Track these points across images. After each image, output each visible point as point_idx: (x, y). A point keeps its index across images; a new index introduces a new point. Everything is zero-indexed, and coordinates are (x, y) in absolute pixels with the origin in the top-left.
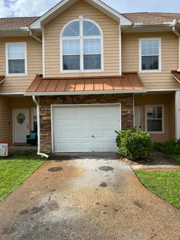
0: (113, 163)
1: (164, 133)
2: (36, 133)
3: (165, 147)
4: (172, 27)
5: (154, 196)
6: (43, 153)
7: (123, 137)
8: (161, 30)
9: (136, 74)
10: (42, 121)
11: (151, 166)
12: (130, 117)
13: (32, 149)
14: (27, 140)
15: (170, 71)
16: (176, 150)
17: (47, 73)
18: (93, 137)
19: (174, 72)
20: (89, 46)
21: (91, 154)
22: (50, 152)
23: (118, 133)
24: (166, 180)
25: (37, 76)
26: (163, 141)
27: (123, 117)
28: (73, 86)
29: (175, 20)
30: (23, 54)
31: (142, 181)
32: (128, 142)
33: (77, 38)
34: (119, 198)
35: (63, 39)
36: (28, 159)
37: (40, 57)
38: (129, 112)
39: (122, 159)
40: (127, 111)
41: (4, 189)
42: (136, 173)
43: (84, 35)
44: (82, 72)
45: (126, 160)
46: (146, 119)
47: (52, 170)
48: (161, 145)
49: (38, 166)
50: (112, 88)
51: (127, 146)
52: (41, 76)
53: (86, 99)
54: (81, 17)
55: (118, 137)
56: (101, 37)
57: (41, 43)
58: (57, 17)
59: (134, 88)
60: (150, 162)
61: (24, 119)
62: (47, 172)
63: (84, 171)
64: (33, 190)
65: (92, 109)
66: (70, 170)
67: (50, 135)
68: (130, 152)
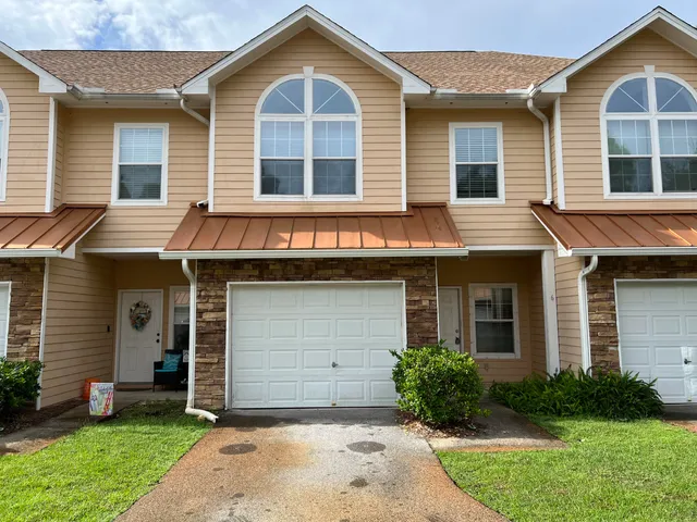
0: (386, 434)
1: (519, 357)
2: (179, 357)
3: (518, 394)
4: (526, 100)
5: (475, 505)
6: (201, 408)
7: (409, 366)
8: (501, 105)
9: (442, 207)
10: (203, 325)
11: (478, 442)
12: (429, 316)
13: (168, 400)
14: (155, 373)
15: (526, 203)
16: (544, 401)
17: (219, 200)
18: (334, 365)
19: (536, 205)
20: (326, 139)
21: (329, 412)
22: (220, 407)
23: (399, 358)
24: (507, 472)
25: (193, 206)
26: (514, 379)
27: (411, 315)
28: (287, 236)
29: (532, 86)
30: (159, 152)
31: (453, 475)
32: (422, 380)
33: (297, 118)
34: (394, 510)
35: (264, 119)
36: (164, 424)
37: (201, 160)
38: (425, 303)
39: (407, 424)
40: (419, 301)
41: (115, 494)
42: (439, 456)
43: (314, 111)
44: (308, 199)
45: (419, 425)
46: (473, 320)
47: (229, 450)
48: (510, 389)
49: (192, 443)
50: (381, 243)
51: (419, 389)
52: (204, 207)
53: (317, 269)
54: (308, 70)
55: (398, 366)
56: (357, 118)
57: (207, 128)
58: (249, 67)
59: (437, 244)
60: (478, 432)
61: (148, 318)
62: (219, 455)
63: (312, 452)
64: (188, 495)
65: (333, 292)
66: (277, 450)
67: (221, 362)
68: (427, 404)
